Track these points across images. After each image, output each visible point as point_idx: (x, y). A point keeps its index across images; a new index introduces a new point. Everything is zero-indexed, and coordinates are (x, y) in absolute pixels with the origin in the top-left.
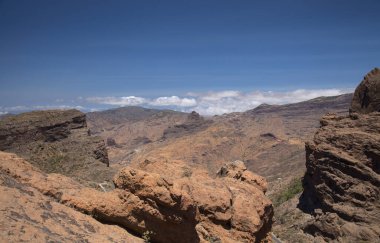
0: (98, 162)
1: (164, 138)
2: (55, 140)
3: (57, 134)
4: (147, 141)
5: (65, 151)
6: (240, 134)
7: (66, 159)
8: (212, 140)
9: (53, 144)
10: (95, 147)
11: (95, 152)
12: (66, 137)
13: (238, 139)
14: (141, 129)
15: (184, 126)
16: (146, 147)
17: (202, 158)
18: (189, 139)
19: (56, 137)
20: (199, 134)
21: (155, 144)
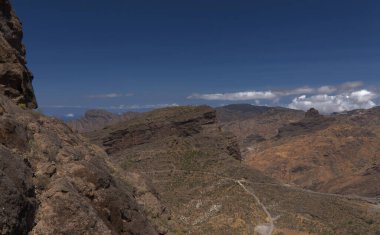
0: (231, 158)
1: (278, 136)
2: (188, 135)
3: (190, 129)
4: (261, 139)
5: (197, 146)
6: (369, 134)
7: (200, 154)
8: (335, 139)
9: (186, 139)
10: (227, 143)
11: (228, 148)
12: (198, 132)
13: (366, 139)
14: (251, 128)
15: (301, 124)
16: (259, 145)
17: (323, 158)
18: (308, 138)
19: (189, 132)
20: (319, 132)
21: (269, 143)
